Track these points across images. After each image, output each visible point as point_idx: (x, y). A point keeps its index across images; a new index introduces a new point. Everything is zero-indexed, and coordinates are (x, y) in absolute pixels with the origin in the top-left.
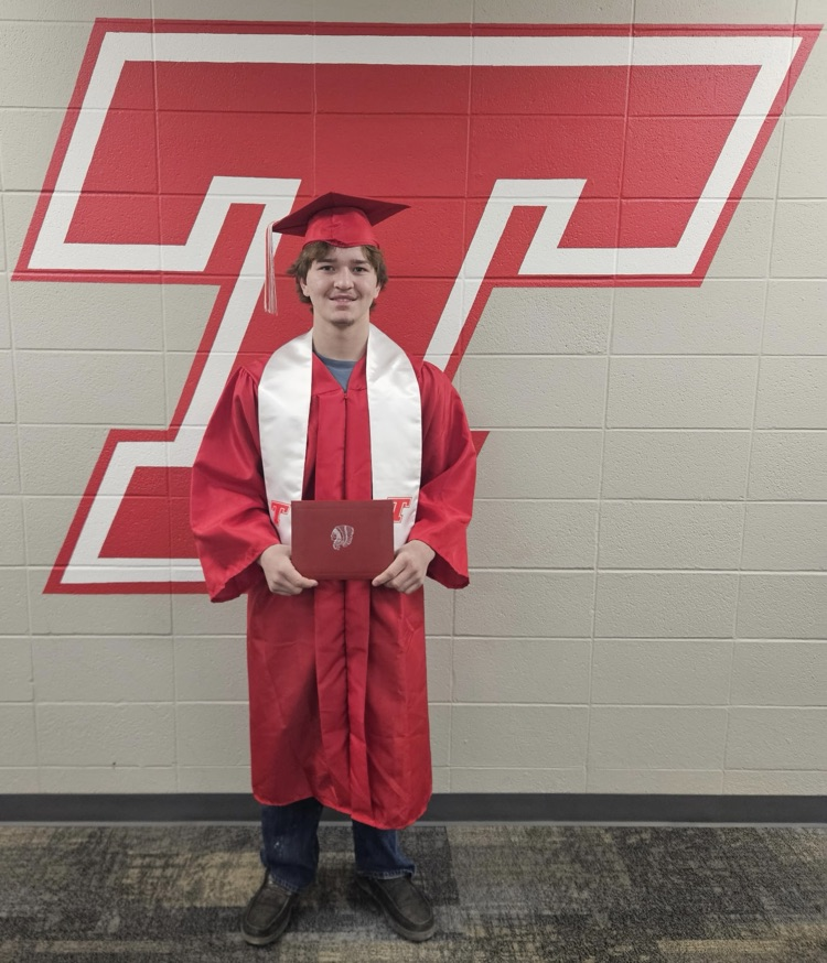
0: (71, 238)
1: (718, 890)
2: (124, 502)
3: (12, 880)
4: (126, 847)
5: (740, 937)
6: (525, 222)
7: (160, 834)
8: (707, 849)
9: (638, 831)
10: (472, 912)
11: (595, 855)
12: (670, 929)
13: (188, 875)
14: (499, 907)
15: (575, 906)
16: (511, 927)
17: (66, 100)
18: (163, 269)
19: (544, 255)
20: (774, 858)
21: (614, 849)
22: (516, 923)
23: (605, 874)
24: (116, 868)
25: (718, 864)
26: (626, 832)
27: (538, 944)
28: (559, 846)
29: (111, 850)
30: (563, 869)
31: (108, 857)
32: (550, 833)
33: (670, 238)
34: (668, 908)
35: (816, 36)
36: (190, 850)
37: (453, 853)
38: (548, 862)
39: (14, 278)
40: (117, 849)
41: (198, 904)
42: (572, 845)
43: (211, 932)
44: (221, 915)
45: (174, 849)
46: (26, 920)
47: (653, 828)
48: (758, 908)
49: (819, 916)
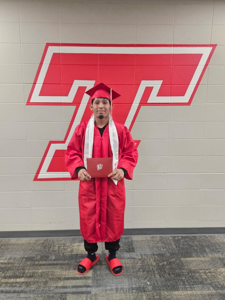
0: (40, 95)
1: (196, 248)
2: (53, 159)
3: (27, 250)
4: (54, 242)
5: (200, 257)
6: (148, 90)
7: (62, 240)
8: (194, 240)
9: (178, 237)
10: (138, 254)
11: (167, 242)
12: (184, 256)
13: (70, 248)
14: (144, 253)
15: (162, 252)
16: (147, 256)
17: (39, 62)
18: (62, 102)
19: (153, 98)
20: (210, 241)
21: (172, 240)
22: (148, 255)
23: (170, 245)
24: (52, 247)
25: (196, 243)
26: (175, 237)
27: (153, 260)
28: (159, 240)
29: (50, 243)
30: (160, 244)
31: (50, 245)
32: (157, 237)
33: (183, 94)
34: (184, 252)
35: (216, 47)
36: (70, 243)
37: (133, 242)
38: (156, 243)
39: (26, 105)
40: (52, 243)
41: (73, 254)
42: (162, 240)
43: (77, 259)
44: (79, 256)
45: (66, 243)
46: (32, 258)
47: (182, 236)
48: (205, 251)
49: (219, 253)
